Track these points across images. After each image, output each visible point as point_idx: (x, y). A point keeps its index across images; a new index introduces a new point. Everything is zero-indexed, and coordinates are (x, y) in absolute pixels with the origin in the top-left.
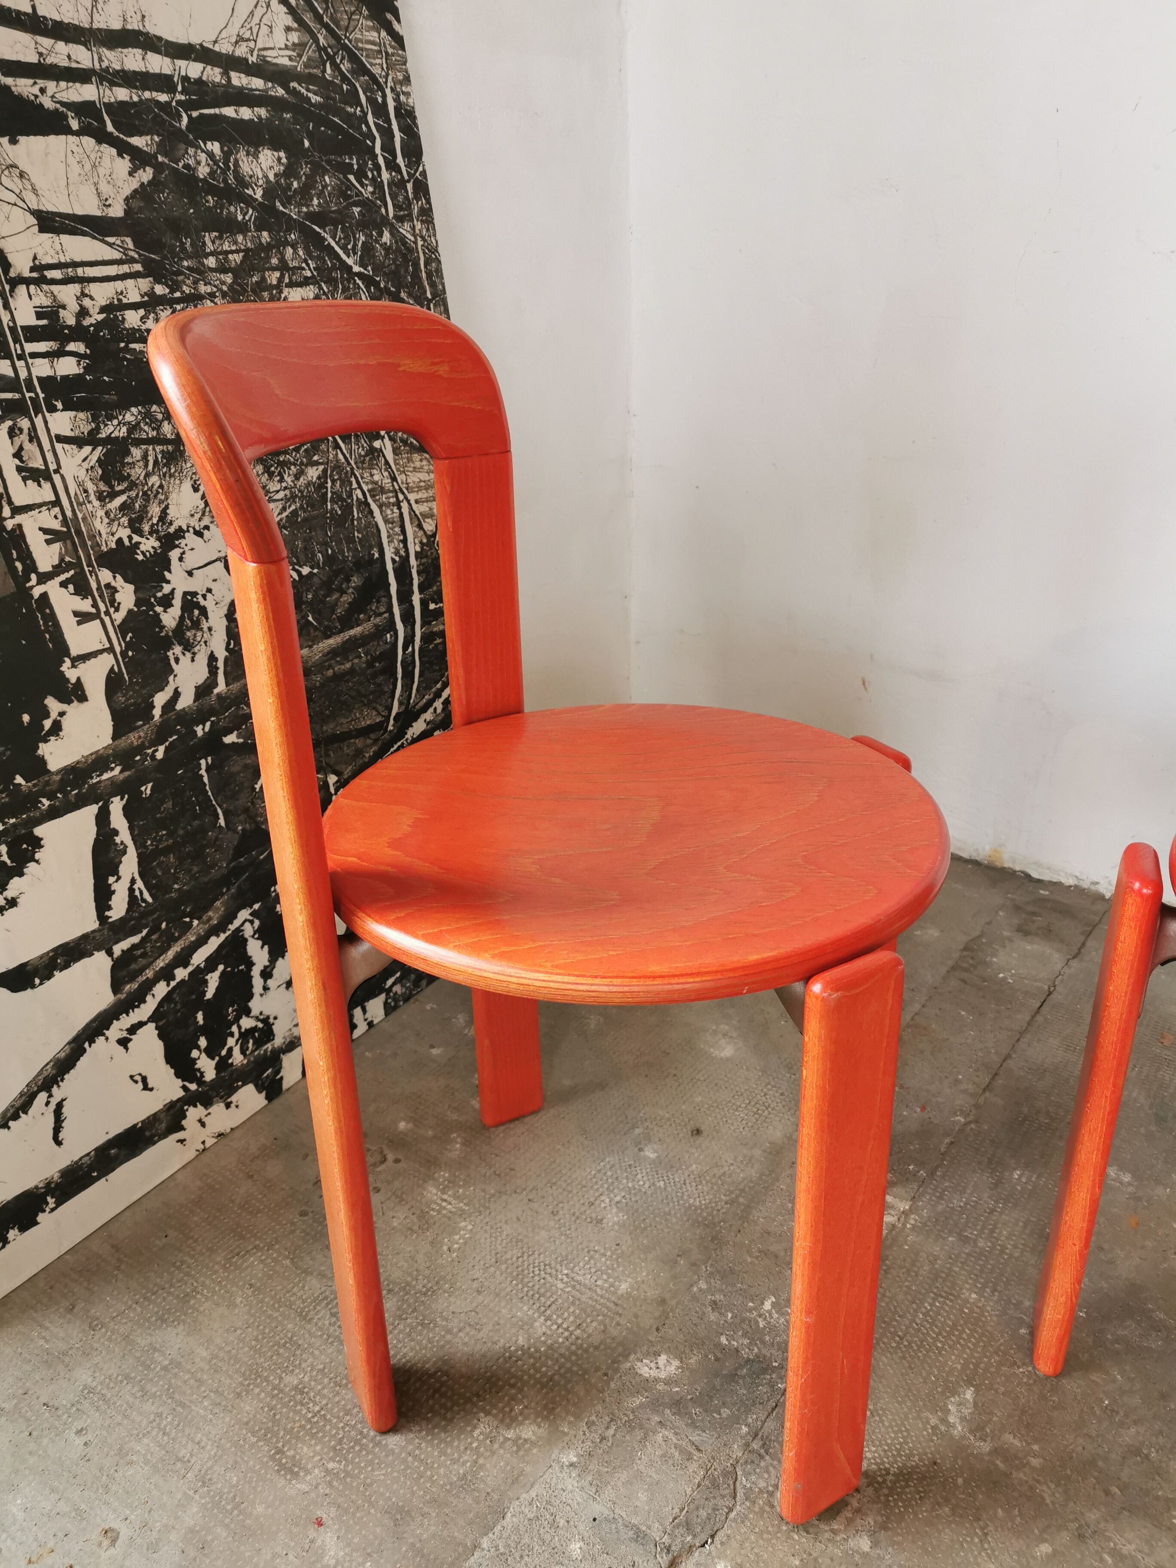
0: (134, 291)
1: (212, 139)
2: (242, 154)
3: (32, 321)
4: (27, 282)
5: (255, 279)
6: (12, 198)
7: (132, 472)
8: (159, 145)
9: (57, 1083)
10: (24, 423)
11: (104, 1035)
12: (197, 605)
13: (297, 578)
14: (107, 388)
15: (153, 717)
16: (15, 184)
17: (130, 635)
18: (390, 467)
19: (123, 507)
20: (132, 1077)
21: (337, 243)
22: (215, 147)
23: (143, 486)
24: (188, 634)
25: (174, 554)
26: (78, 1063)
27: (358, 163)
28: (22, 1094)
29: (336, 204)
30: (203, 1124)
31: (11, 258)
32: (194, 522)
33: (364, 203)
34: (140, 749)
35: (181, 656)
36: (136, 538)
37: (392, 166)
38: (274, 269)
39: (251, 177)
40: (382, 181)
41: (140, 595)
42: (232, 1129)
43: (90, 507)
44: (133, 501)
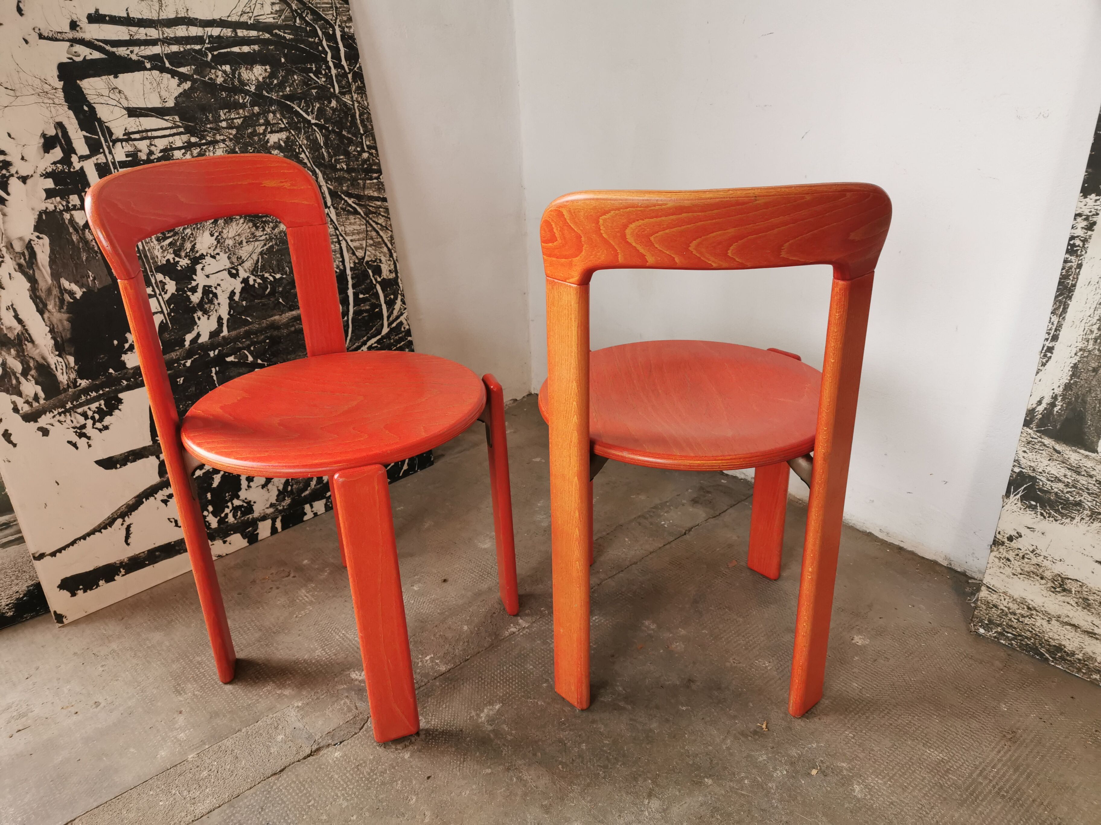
0: (178, 141)
1: (225, 64)
2: (243, 70)
3: (123, 158)
5: (249, 131)
6: (115, 103)
8: (194, 70)
9: (128, 516)
11: (154, 496)
12: (212, 292)
15: (185, 346)
16: (116, 96)
17: (173, 305)
18: (334, 223)
19: (170, 244)
20: (169, 519)
21: (301, 109)
22: (227, 68)
23: (182, 234)
24: (206, 306)
25: (199, 267)
26: (139, 508)
27: (316, 67)
28: (109, 518)
29: (301, 89)
31: (113, 130)
32: (211, 251)
33: (320, 87)
34: (177, 361)
35: (201, 317)
36: (177, 259)
37: (338, 65)
38: (261, 125)
39: (248, 80)
40: (331, 75)
41: (178, 286)
42: (227, 555)
43: (152, 244)
44: (176, 241)
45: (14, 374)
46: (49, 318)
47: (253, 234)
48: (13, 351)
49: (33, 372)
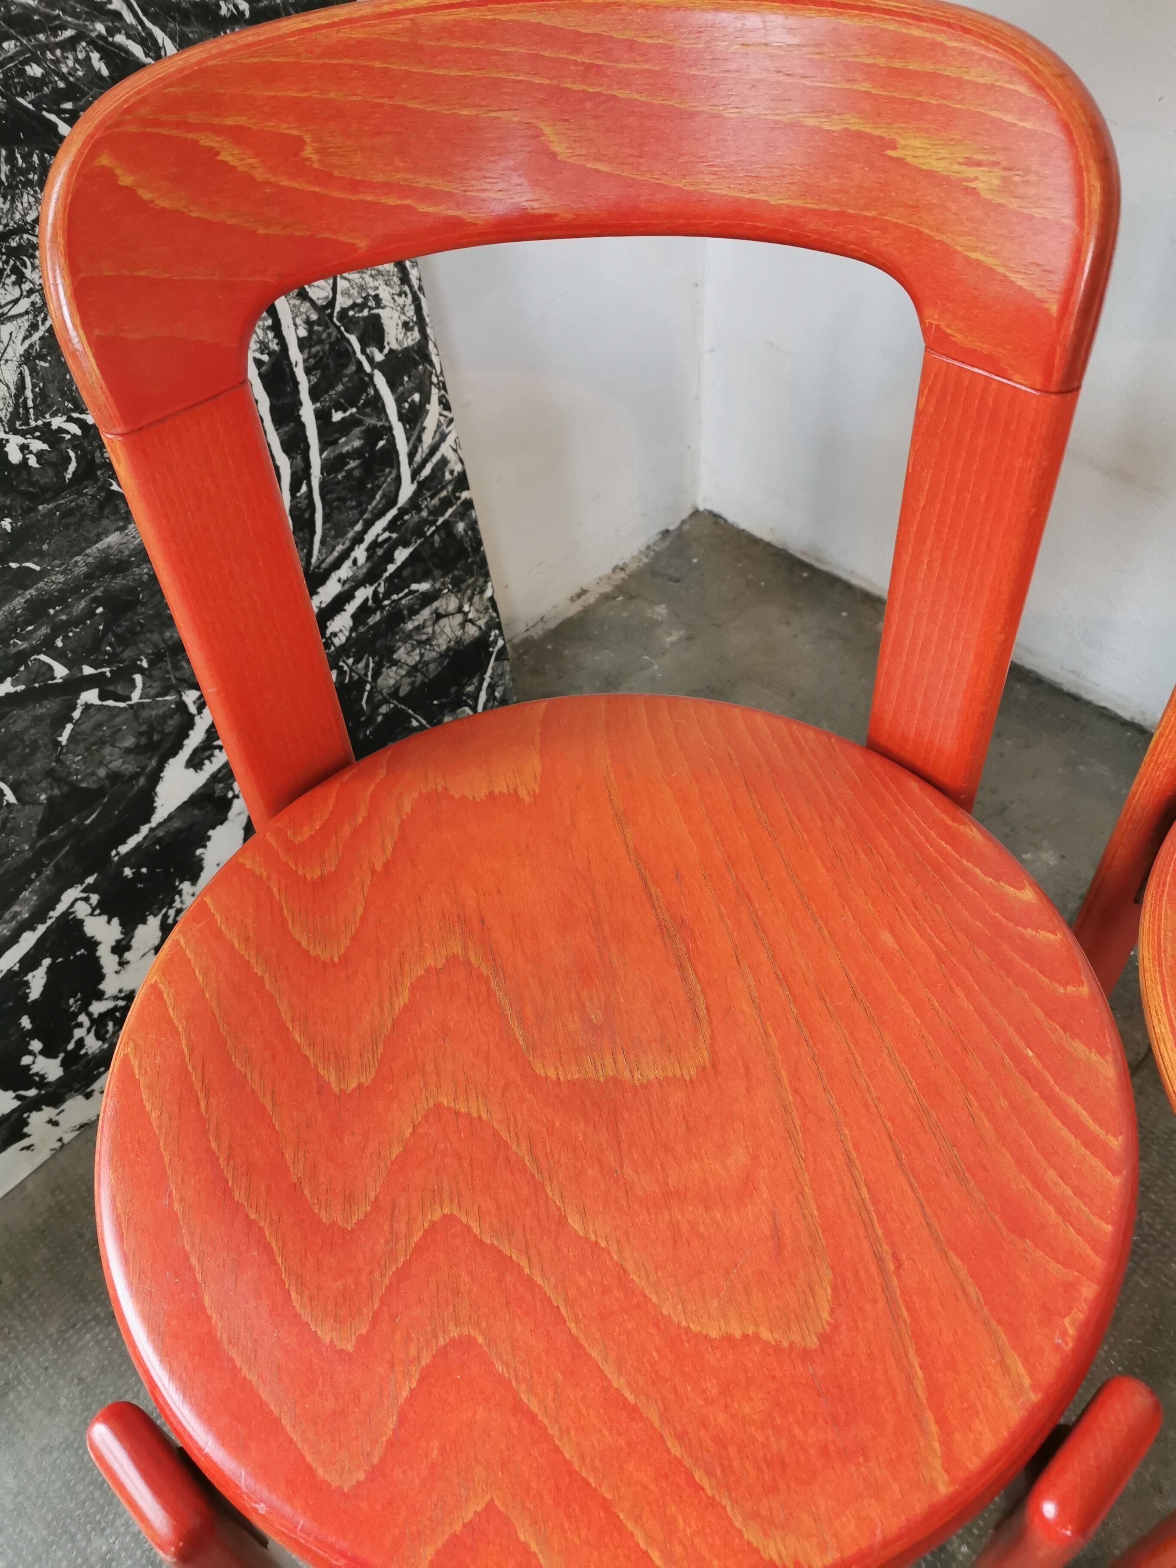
30: (55, 1123)
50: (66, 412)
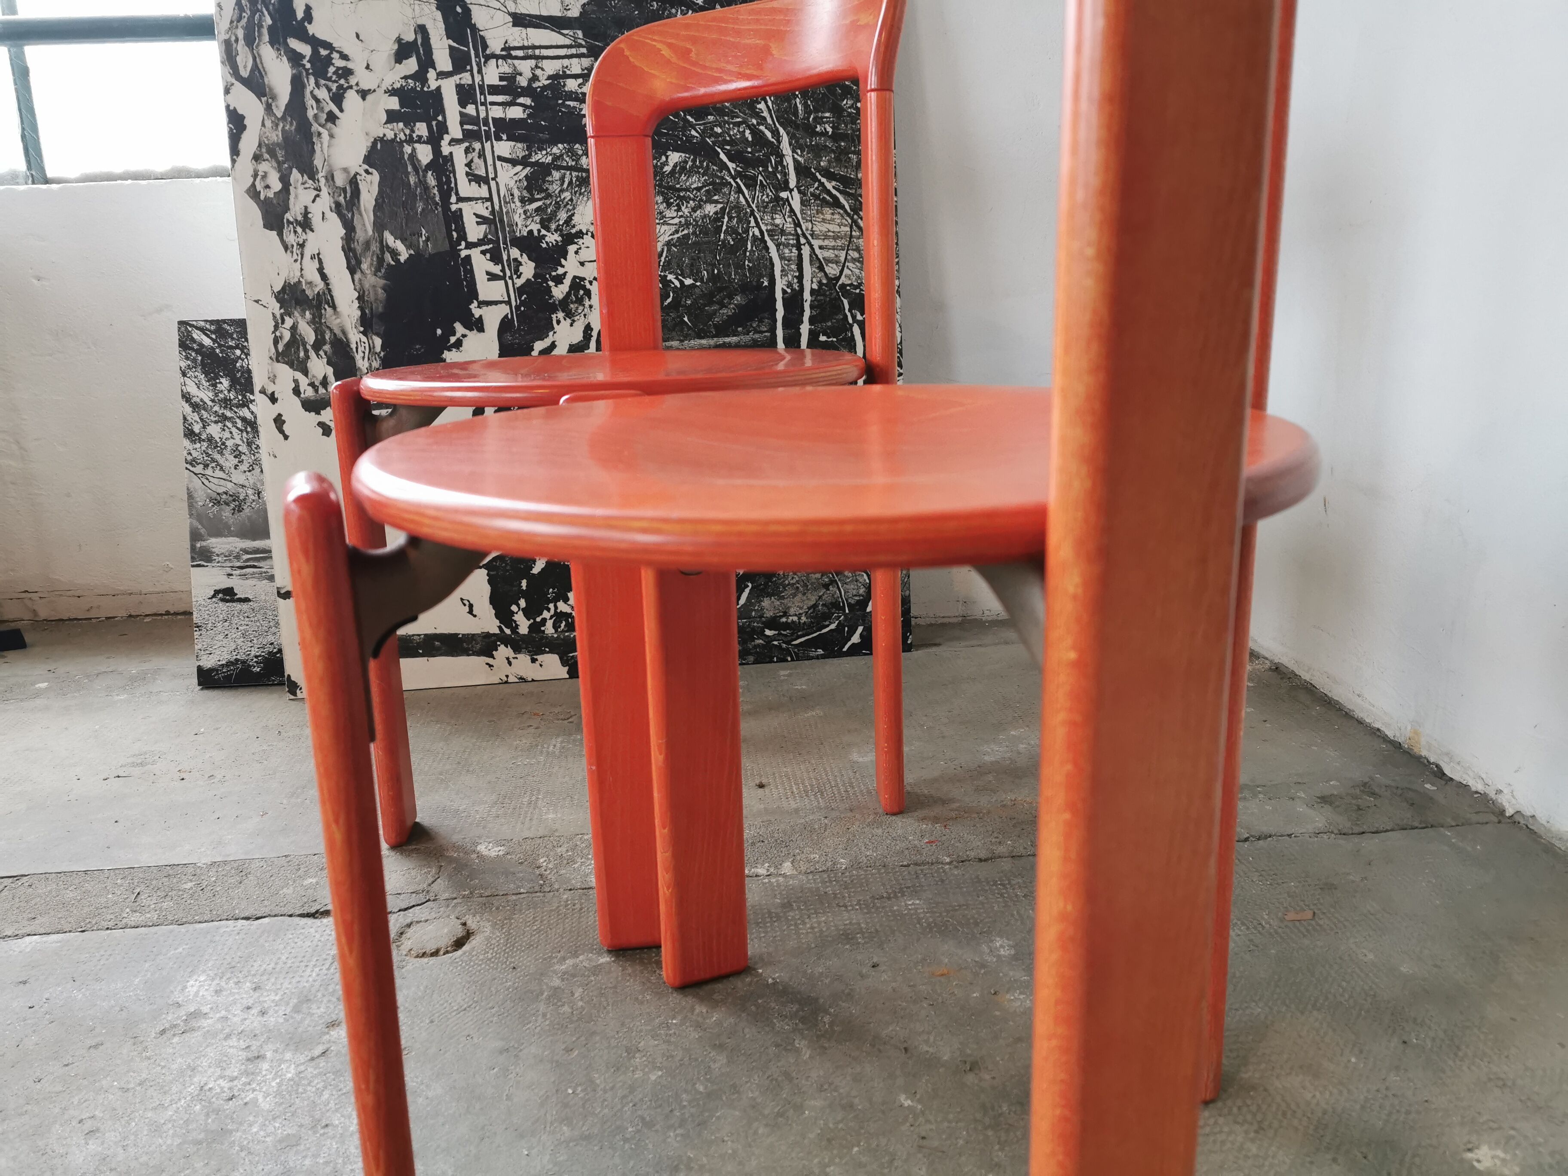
0: (576, 66)
3: (496, 81)
4: (497, 57)
6: (497, 5)
7: (550, 187)
10: (477, 146)
12: (584, 288)
13: (679, 286)
14: (542, 129)
15: (532, 353)
17: (525, 296)
18: (795, 215)
19: (538, 210)
20: (462, 599)
23: (557, 197)
24: (572, 306)
25: (572, 249)
30: (510, 663)
31: (489, 42)
35: (562, 320)
36: (543, 232)
41: (538, 271)
42: (533, 680)
43: (513, 205)
44: (547, 206)
45: (304, 344)
46: (360, 280)
47: (661, 213)
48: (308, 314)
49: (327, 347)
50: (677, 274)
